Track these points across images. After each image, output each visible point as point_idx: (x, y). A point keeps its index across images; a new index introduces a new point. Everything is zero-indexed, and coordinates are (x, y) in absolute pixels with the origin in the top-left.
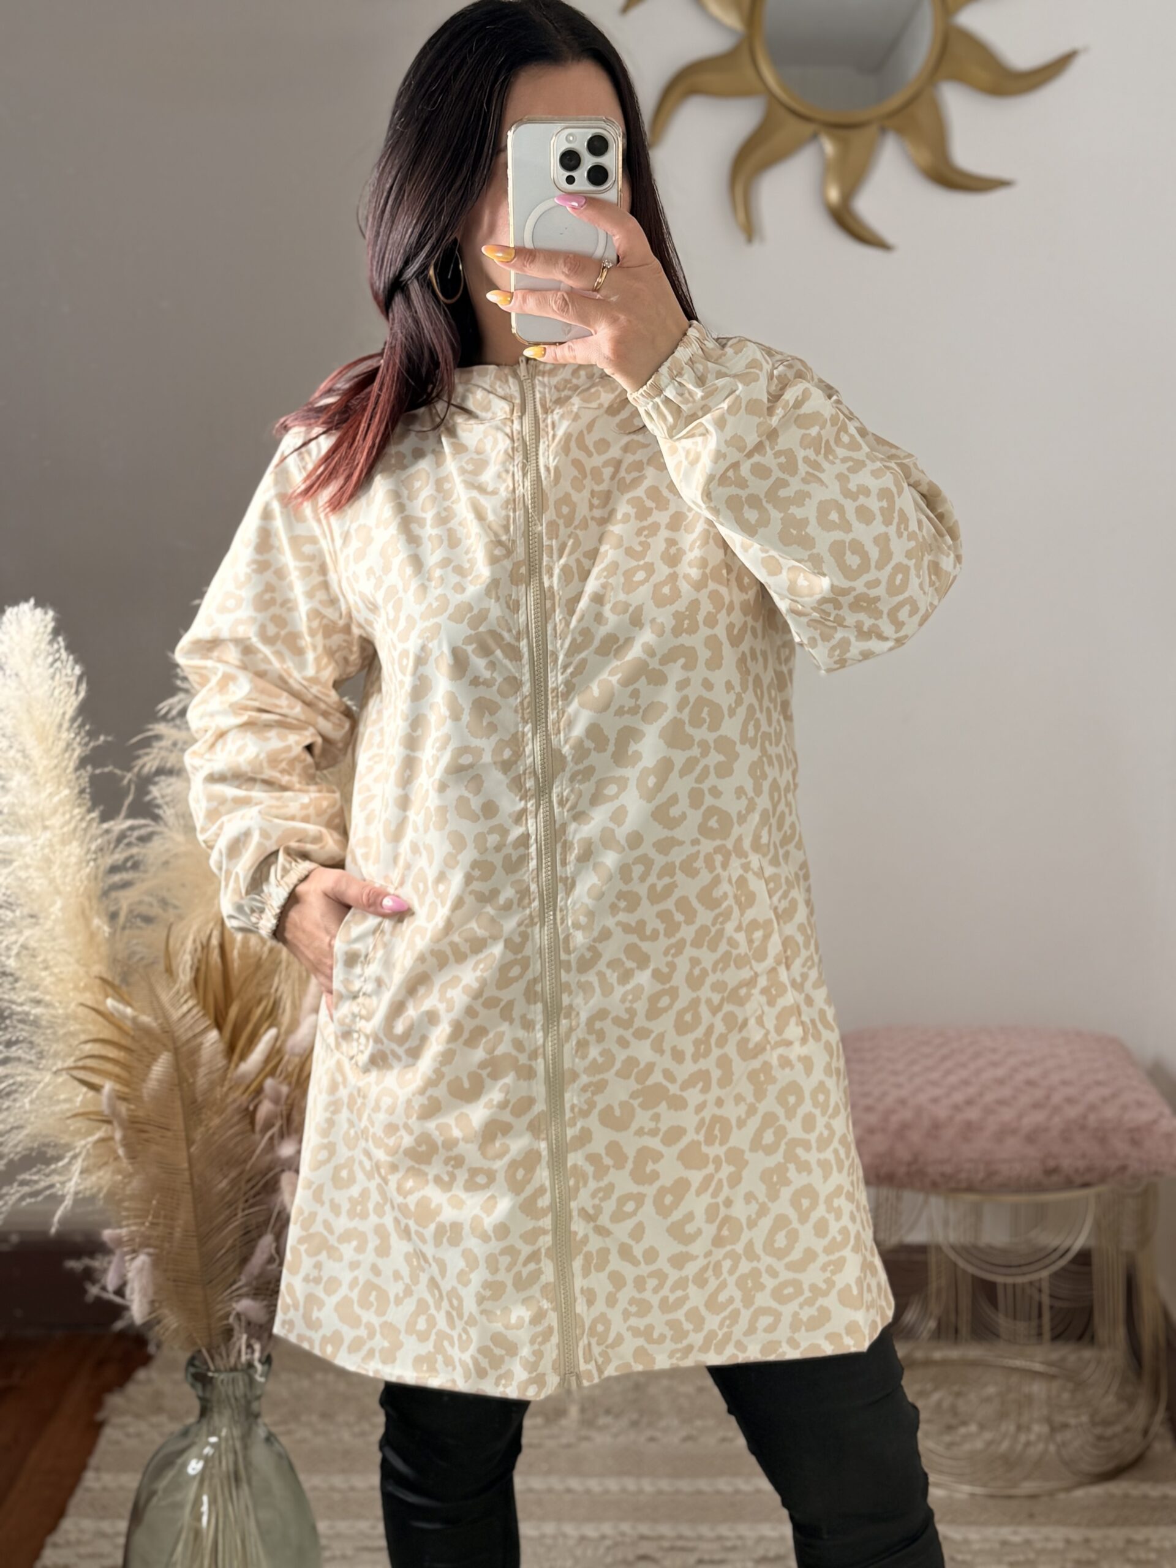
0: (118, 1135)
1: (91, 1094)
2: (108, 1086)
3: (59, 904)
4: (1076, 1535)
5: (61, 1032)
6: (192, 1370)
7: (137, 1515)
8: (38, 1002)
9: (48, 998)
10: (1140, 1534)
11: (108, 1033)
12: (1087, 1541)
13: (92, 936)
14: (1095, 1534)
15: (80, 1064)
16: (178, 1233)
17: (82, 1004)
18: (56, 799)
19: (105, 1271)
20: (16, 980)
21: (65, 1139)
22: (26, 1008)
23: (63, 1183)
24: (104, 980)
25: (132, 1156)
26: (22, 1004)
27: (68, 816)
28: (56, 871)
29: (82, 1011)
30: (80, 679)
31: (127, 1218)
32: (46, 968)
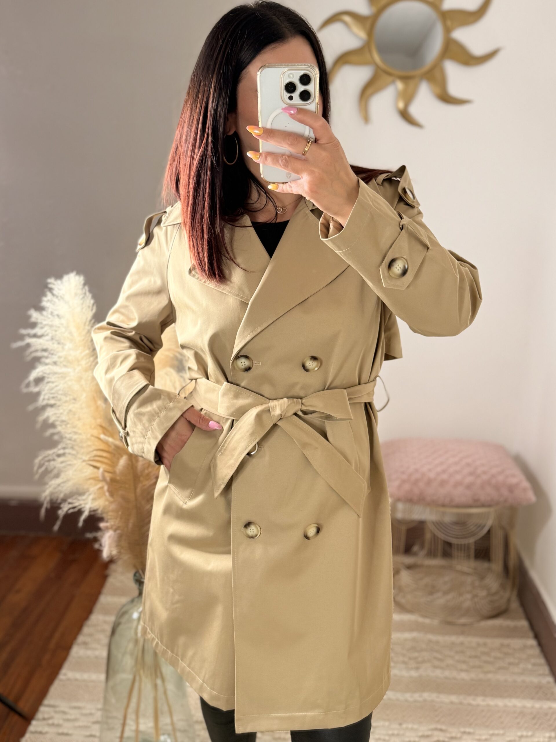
0: (106, 488)
1: (96, 470)
2: (102, 467)
3: (84, 395)
4: (481, 640)
5: (85, 445)
6: (136, 578)
7: (113, 632)
8: (76, 433)
9: (80, 431)
10: (506, 641)
11: (102, 446)
12: (485, 644)
13: (97, 407)
14: (489, 641)
15: (92, 459)
16: (130, 525)
17: (92, 436)
18: (83, 354)
19: (102, 537)
20: (68, 423)
21: (86, 487)
22: (71, 435)
23: (86, 504)
24: (101, 426)
25: (112, 494)
26: (70, 433)
27: (88, 360)
28: (83, 382)
29: (93, 438)
30: (93, 305)
31: (111, 519)
32: (79, 419)
